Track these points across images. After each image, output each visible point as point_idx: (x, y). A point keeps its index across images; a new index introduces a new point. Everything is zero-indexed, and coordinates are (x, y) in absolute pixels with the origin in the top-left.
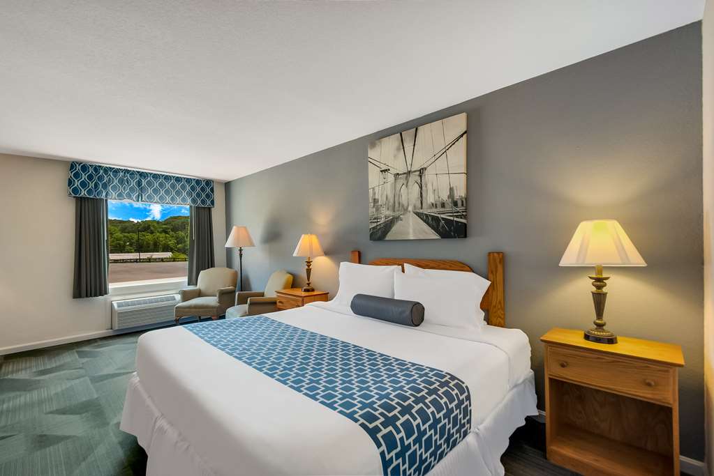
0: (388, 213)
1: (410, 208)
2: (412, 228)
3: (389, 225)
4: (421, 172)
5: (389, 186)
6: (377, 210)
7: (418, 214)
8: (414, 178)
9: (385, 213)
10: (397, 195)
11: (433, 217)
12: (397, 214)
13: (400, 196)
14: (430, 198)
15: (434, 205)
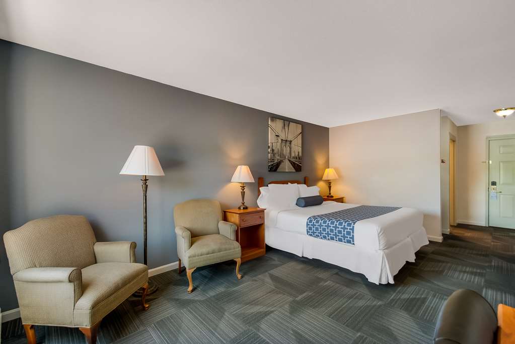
0: (278, 158)
1: (287, 157)
2: (287, 166)
3: (278, 164)
4: (291, 141)
5: (279, 144)
6: (274, 155)
7: (289, 160)
8: (288, 144)
9: (277, 158)
10: (282, 150)
11: (294, 163)
12: (282, 159)
13: (283, 151)
14: (293, 155)
15: (294, 158)
